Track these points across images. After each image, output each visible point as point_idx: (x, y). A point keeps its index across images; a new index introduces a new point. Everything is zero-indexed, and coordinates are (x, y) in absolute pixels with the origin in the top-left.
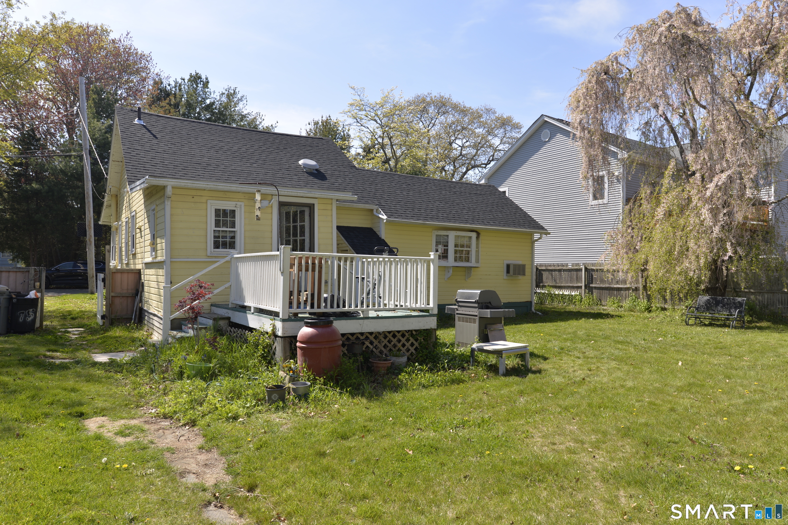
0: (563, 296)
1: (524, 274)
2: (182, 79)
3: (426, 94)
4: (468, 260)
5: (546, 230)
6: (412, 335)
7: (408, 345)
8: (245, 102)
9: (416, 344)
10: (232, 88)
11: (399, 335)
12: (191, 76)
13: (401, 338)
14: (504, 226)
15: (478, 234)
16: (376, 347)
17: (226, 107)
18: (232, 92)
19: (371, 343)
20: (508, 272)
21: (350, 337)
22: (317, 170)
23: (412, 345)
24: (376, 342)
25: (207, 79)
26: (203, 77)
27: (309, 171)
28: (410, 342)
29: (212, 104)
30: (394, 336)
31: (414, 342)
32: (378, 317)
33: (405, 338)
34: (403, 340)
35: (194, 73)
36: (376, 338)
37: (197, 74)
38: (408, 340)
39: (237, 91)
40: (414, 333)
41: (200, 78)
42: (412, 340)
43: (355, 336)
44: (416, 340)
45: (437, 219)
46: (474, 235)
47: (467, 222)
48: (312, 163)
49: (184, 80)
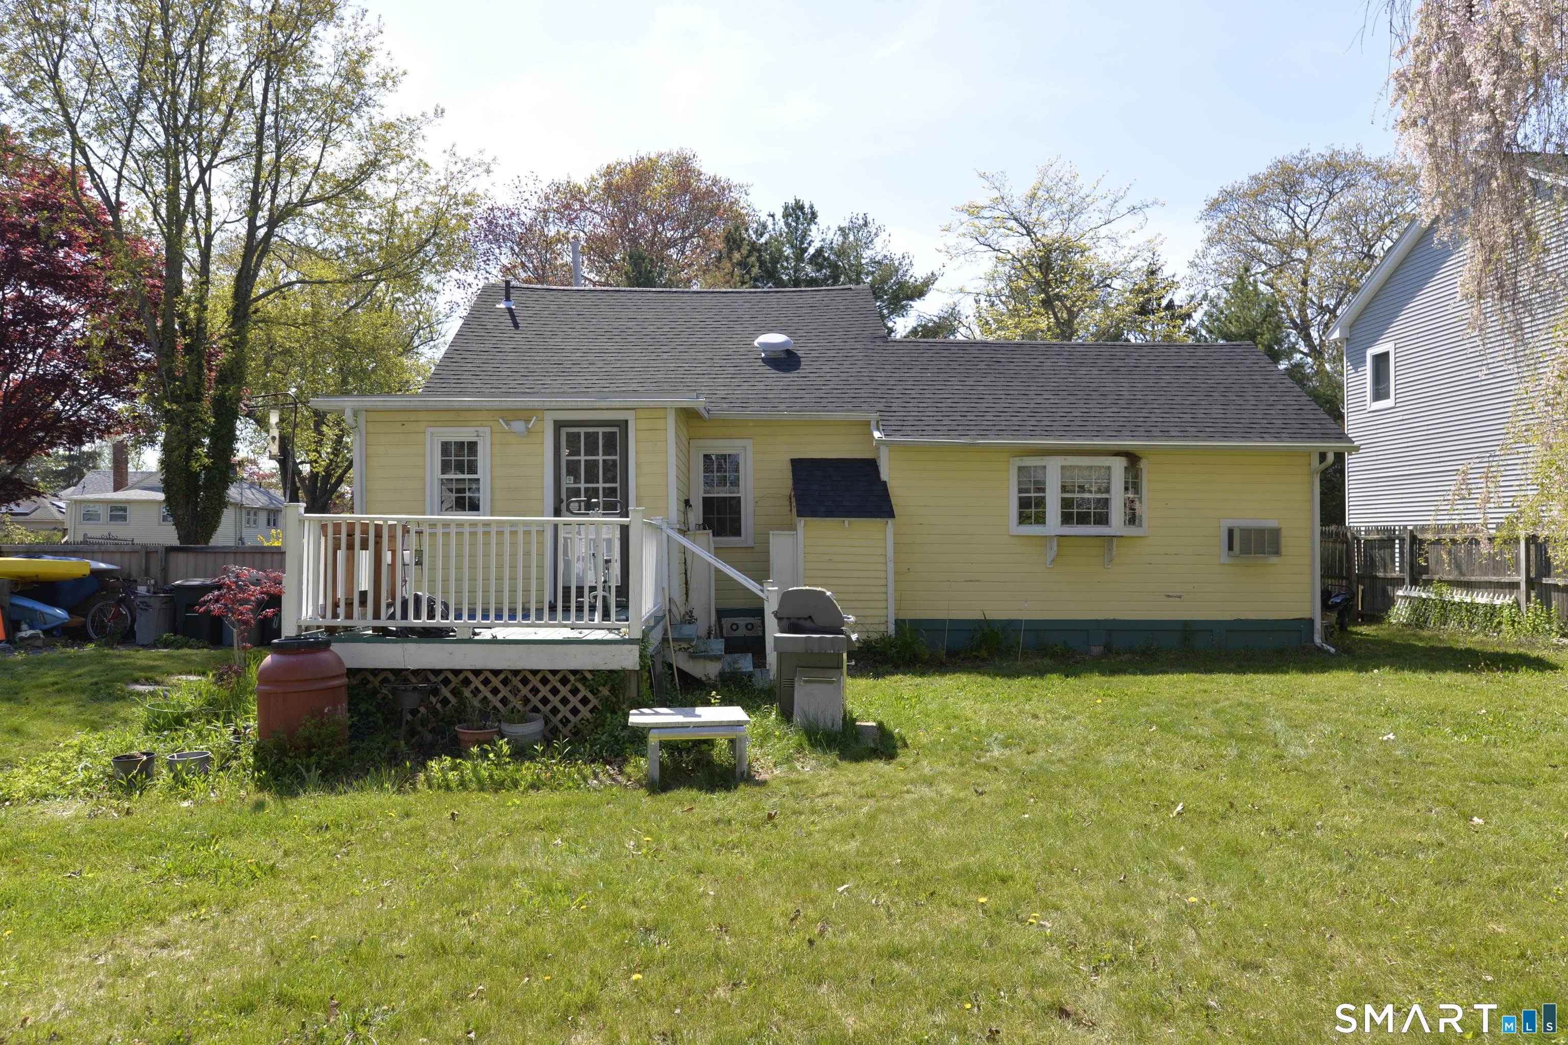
0: (1472, 608)
1: (1277, 552)
2: (770, 215)
3: (1297, 153)
4: (1103, 519)
5: (1350, 440)
6: (584, 679)
7: (574, 701)
8: (883, 236)
9: (594, 701)
10: (860, 217)
11: (554, 681)
12: (786, 208)
13: (559, 686)
14: (1211, 437)
15: (1133, 458)
16: (504, 701)
17: (841, 252)
18: (861, 222)
19: (495, 691)
20: (1231, 548)
21: (451, 676)
22: (788, 352)
23: (585, 701)
24: (504, 692)
25: (812, 207)
26: (807, 206)
27: (773, 355)
28: (580, 696)
29: (819, 252)
30: (545, 681)
31: (590, 696)
32: (494, 641)
33: (569, 687)
34: (564, 691)
35: (792, 202)
36: (505, 682)
37: (797, 202)
38: (575, 692)
39: (869, 219)
40: (589, 676)
41: (801, 208)
42: (584, 692)
43: (461, 677)
44: (594, 692)
45: (1016, 432)
46: (1118, 465)
47: (1098, 434)
48: (777, 338)
49: (773, 216)
